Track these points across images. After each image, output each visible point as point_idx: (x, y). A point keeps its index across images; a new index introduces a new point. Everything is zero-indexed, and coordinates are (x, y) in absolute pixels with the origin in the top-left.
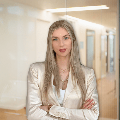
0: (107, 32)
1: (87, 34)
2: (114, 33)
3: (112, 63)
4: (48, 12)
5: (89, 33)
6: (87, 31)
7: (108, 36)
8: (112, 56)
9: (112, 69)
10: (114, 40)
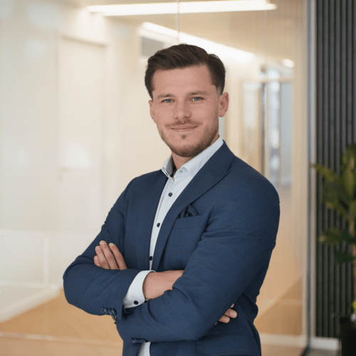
0: (263, 70)
4: (93, 13)
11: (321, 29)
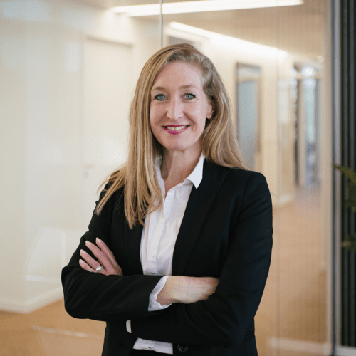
0: (297, 68)
1: (237, 75)
2: (317, 70)
3: (312, 158)
4: (118, 14)
5: (244, 73)
6: (239, 65)
7: (299, 82)
8: (311, 138)
9: (311, 175)
10: (317, 90)
11: (346, 21)
